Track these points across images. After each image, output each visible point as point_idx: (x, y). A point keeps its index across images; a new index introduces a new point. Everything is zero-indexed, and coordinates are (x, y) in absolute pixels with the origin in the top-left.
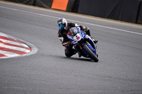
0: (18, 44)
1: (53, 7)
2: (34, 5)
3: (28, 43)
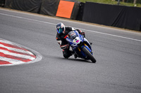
0: (23, 51)
1: (57, 15)
2: (39, 12)
3: (33, 50)
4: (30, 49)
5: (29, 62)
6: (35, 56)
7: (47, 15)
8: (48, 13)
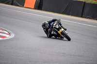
0: (1, 31)
1: (25, 6)
3: (8, 30)
4: (6, 30)
5: (5, 39)
6: (9, 34)
7: (18, 6)
8: (19, 4)
